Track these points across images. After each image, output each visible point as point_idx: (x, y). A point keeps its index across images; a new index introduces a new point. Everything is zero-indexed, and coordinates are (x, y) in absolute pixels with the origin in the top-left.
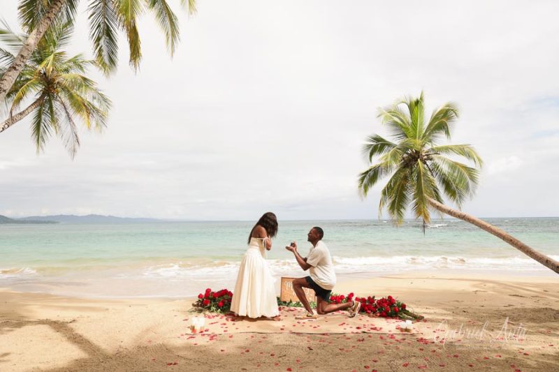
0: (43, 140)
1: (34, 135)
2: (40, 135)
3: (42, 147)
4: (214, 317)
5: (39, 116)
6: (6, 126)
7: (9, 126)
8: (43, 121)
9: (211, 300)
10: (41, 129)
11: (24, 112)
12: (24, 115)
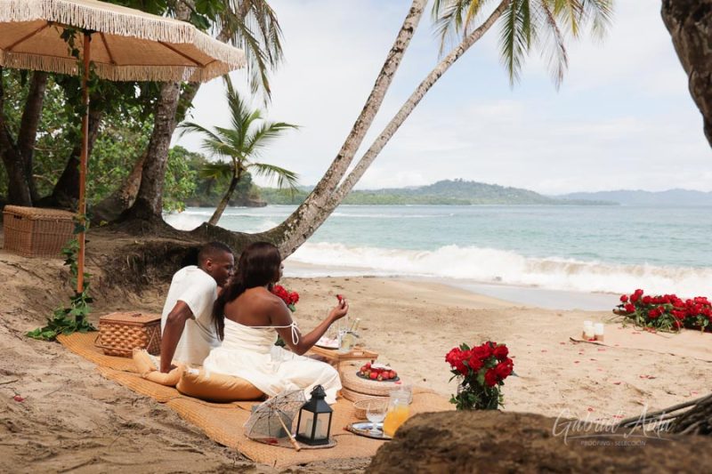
0: (519, 65)
1: (504, 57)
2: (514, 56)
3: (516, 74)
5: (511, 25)
6: (461, 51)
7: (463, 51)
8: (516, 32)
9: (641, 306)
10: (515, 48)
11: (484, 25)
12: (484, 30)
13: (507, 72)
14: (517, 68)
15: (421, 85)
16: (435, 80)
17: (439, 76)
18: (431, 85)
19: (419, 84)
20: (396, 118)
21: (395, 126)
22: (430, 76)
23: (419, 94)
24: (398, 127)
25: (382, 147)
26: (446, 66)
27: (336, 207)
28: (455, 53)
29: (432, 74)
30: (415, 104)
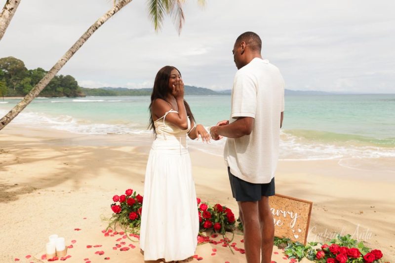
0: (161, 20)
1: (151, 15)
2: (157, 15)
3: (160, 27)
4: (116, 233)
6: (117, 9)
7: (119, 9)
10: (158, 11)
13: (153, 24)
14: (160, 23)
15: (90, 28)
16: (100, 26)
17: (102, 23)
18: (97, 28)
19: (89, 27)
20: (72, 47)
21: (71, 53)
22: (96, 24)
23: (88, 34)
24: (73, 53)
25: (62, 66)
26: (107, 16)
27: (28, 104)
28: (114, 10)
29: (97, 21)
30: (85, 40)
